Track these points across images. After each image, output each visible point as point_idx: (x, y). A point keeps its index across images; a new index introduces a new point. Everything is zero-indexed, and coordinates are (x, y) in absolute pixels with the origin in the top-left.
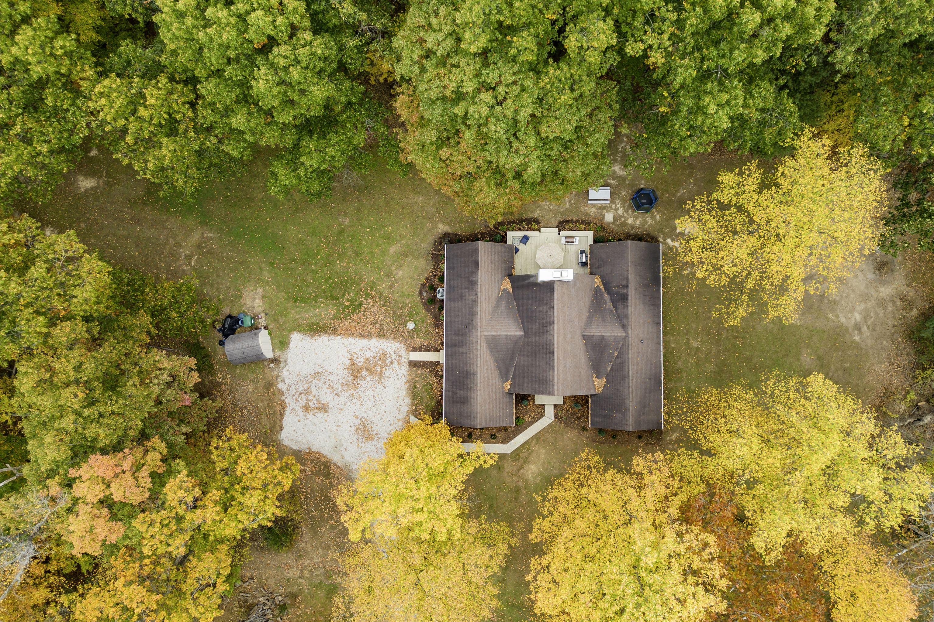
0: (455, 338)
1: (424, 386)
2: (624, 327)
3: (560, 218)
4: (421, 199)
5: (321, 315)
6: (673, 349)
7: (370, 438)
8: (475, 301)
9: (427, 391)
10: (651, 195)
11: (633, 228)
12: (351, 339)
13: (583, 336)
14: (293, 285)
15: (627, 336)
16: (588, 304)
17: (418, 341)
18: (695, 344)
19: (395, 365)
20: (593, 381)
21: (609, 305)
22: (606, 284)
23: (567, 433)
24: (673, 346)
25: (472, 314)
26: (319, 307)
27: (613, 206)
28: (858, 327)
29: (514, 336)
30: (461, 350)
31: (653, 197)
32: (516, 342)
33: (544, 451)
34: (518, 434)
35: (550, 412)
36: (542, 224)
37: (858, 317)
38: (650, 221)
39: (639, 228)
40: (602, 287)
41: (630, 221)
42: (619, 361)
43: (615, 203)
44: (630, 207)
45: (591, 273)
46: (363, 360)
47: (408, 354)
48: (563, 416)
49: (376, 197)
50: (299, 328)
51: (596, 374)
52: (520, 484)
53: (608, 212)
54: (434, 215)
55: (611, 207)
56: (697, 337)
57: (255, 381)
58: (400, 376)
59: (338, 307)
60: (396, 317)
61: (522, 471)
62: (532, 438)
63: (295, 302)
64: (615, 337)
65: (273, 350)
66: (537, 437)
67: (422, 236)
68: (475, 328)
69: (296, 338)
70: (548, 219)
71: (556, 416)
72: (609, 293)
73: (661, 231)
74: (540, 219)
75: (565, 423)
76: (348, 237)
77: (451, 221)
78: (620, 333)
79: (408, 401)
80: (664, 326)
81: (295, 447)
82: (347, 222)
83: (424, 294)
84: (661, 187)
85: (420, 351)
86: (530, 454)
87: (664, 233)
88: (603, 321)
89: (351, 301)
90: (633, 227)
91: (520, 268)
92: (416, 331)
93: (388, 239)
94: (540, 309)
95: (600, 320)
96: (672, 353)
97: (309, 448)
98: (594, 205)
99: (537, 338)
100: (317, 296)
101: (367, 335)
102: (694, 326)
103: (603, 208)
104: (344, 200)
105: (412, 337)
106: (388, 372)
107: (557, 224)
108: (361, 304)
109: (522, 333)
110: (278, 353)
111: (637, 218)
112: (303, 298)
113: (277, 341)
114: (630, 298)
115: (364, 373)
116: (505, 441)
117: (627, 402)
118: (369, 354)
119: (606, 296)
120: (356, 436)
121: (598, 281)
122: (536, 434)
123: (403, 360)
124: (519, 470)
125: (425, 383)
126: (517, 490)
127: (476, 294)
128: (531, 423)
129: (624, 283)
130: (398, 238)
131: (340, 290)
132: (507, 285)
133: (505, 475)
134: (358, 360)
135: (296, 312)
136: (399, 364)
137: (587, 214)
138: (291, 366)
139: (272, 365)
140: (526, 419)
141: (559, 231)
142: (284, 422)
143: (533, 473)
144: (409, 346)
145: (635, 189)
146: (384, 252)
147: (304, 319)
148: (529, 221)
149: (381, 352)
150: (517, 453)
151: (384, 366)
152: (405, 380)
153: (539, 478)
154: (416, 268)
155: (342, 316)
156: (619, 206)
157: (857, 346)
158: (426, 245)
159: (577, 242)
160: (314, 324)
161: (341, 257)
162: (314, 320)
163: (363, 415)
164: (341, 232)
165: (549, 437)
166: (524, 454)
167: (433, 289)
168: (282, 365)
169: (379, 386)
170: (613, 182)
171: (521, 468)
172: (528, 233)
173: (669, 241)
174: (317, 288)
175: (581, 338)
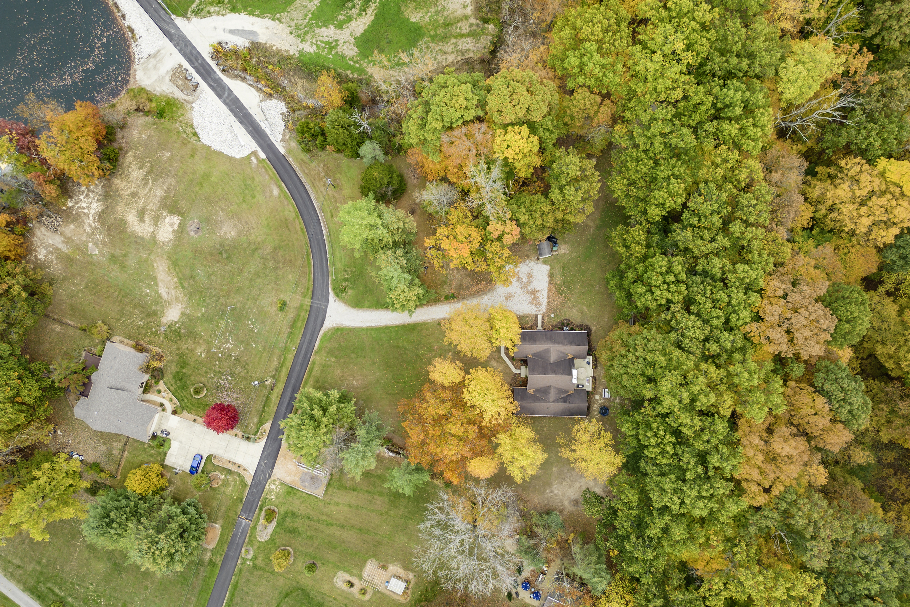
2: (554, 401)
3: (597, 377)
5: (557, 278)
7: (506, 299)
8: (564, 344)
10: (606, 414)
12: (547, 291)
13: (551, 386)
14: (570, 266)
15: (550, 403)
16: (563, 388)
17: (546, 318)
18: (545, 429)
19: (536, 309)
20: (533, 389)
23: (509, 378)
25: (559, 343)
26: (560, 277)
27: (602, 399)
28: (552, 492)
29: (550, 359)
30: (543, 338)
32: (548, 360)
33: (502, 369)
35: (518, 371)
36: (595, 370)
37: (556, 492)
38: (596, 413)
39: (593, 409)
40: (569, 394)
41: (596, 406)
42: (540, 399)
44: (601, 406)
45: (575, 390)
46: (538, 296)
47: (541, 314)
48: (517, 377)
50: (552, 268)
51: (535, 390)
53: (599, 397)
57: (529, 250)
58: (532, 311)
59: (561, 285)
60: (556, 309)
62: (507, 364)
63: (563, 267)
64: (550, 398)
66: (507, 366)
67: (591, 320)
68: (553, 344)
69: (548, 267)
70: (597, 372)
71: (516, 374)
72: (567, 396)
73: (591, 417)
74: (597, 369)
75: (513, 377)
76: (590, 289)
77: (596, 332)
78: (551, 400)
80: (553, 417)
82: (597, 289)
83: (566, 322)
84: (610, 418)
85: (542, 320)
86: (501, 363)
89: (563, 291)
90: (593, 406)
91: (576, 361)
92: (550, 318)
93: (589, 306)
94: (561, 370)
95: (557, 393)
98: (602, 391)
99: (550, 368)
100: (565, 276)
101: (548, 298)
103: (601, 395)
105: (548, 316)
106: (533, 306)
107: (595, 376)
108: (561, 295)
109: (551, 363)
110: (541, 260)
111: (597, 408)
112: (564, 270)
113: (547, 260)
114: (565, 404)
115: (533, 296)
118: (541, 298)
119: (565, 395)
120: (507, 294)
121: (572, 392)
125: (529, 321)
127: (567, 345)
128: (513, 364)
129: (571, 402)
130: (590, 310)
131: (568, 286)
132: (570, 357)
134: (538, 294)
135: (558, 267)
136: (537, 311)
137: (598, 389)
138: (536, 266)
139: (537, 258)
141: (592, 377)
144: (544, 315)
145: (609, 408)
146: (584, 304)
147: (555, 271)
148: (596, 365)
149: (542, 303)
150: (501, 358)
151: (536, 305)
152: (530, 313)
154: (577, 318)
155: (557, 287)
156: (602, 401)
157: (545, 491)
158: (586, 323)
159: (587, 384)
160: (553, 275)
161: (582, 286)
162: (555, 275)
163: (516, 296)
164: (592, 286)
165: (507, 371)
167: (568, 325)
168: (537, 262)
169: (527, 303)
170: (612, 399)
173: (587, 420)
174: (568, 276)
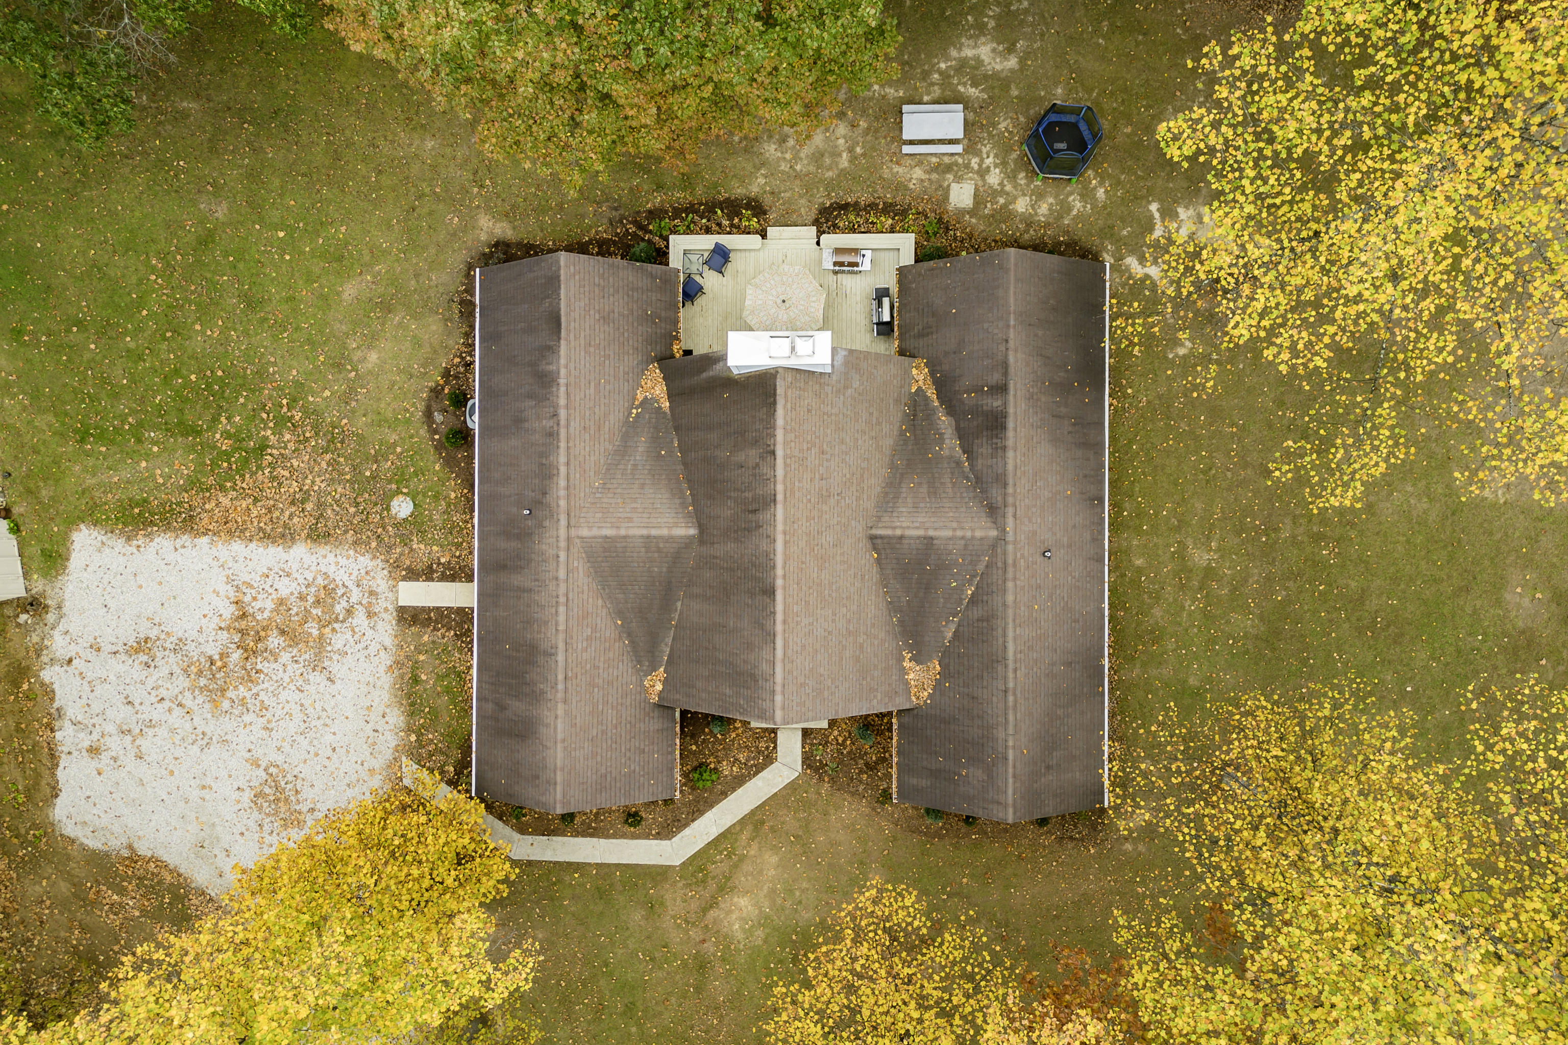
0: (502, 544)
1: (440, 678)
2: (993, 511)
3: (822, 198)
4: (430, 144)
5: (153, 477)
6: (1139, 571)
7: (293, 821)
8: (552, 435)
9: (448, 691)
10: (1083, 127)
11: (1029, 225)
12: (237, 546)
13: (872, 538)
14: (75, 391)
15: (1002, 539)
16: (888, 442)
17: (423, 551)
18: (1200, 557)
19: (360, 619)
20: (903, 671)
21: (951, 445)
22: (943, 384)
23: (838, 808)
24: (1139, 562)
25: (546, 474)
26: (148, 456)
27: (974, 162)
29: (669, 539)
30: (517, 580)
31: (1086, 134)
32: (677, 557)
33: (774, 859)
34: (701, 813)
35: (790, 750)
36: (772, 216)
38: (1077, 205)
39: (1047, 225)
40: (931, 393)
41: (1021, 205)
42: (976, 613)
43: (978, 153)
44: (1021, 162)
45: (902, 352)
46: (269, 605)
47: (393, 589)
48: (827, 759)
49: (304, 139)
50: (93, 514)
51: (910, 649)
52: (710, 947)
53: (959, 179)
54: (465, 191)
55: (967, 166)
56: (1209, 539)
58: (372, 650)
59: (201, 455)
60: (360, 483)
61: (713, 913)
62: (742, 822)
63: (82, 441)
64: (968, 543)
65: (26, 575)
66: (755, 820)
67: (433, 250)
68: (552, 515)
69: (85, 542)
70: (789, 201)
71: (807, 760)
72: (951, 411)
73: (1108, 232)
74: (767, 200)
75: (833, 780)
76: (226, 254)
77: (514, 207)
78: (982, 529)
79: (396, 718)
80: (1113, 505)
81: (93, 843)
82: (221, 212)
83: (438, 417)
84: (1109, 104)
85: (429, 579)
86: (736, 866)
87: (1117, 240)
88: (933, 492)
89: (236, 437)
90: (1029, 222)
92: (417, 523)
93: (339, 259)
94: (741, 457)
95: (924, 489)
96: (1136, 583)
97: (130, 847)
98: (919, 159)
99: (730, 546)
100: (140, 424)
102: (1199, 506)
103: (944, 168)
104: (213, 150)
105: (405, 541)
106: (340, 639)
107: (813, 215)
108: (263, 447)
109: (693, 531)
110: (39, 585)
111: (1040, 195)
112: (104, 431)
113: (34, 550)
114: (1010, 424)
115: (274, 641)
116: (667, 831)
117: (1001, 735)
118: (286, 588)
119: (944, 421)
120: (256, 815)
121: (920, 375)
122: (753, 813)
123: (383, 604)
124: (705, 910)
125: (442, 670)
126: (702, 965)
127: (555, 415)
128: (740, 781)
129: (996, 378)
130: (367, 258)
131: (207, 405)
132: (655, 387)
133: (667, 922)
134: (257, 605)
135: (85, 470)
136: (370, 615)
137: (901, 187)
138: (73, 622)
139: (23, 618)
140: (726, 769)
141: (820, 233)
142: (60, 773)
143: (744, 920)
144: (396, 565)
145: (1037, 110)
146: (324, 298)
147: (109, 488)
148: (733, 208)
149: (320, 581)
150: (698, 863)
151: (329, 621)
152: (386, 659)
153: (760, 933)
154: (417, 343)
155: (211, 480)
156: (989, 161)
158: (444, 278)
159: (866, 266)
160: (132, 503)
161: (205, 312)
162: (135, 492)
163: (275, 757)
164: (206, 241)
165: (790, 821)
166: (718, 868)
168: (51, 617)
169: (317, 678)
170: (973, 92)
171: (712, 904)
172: (730, 241)
173: (1132, 262)
174: (142, 400)
175: (864, 544)
